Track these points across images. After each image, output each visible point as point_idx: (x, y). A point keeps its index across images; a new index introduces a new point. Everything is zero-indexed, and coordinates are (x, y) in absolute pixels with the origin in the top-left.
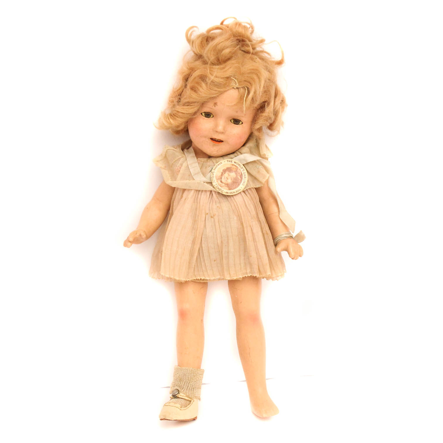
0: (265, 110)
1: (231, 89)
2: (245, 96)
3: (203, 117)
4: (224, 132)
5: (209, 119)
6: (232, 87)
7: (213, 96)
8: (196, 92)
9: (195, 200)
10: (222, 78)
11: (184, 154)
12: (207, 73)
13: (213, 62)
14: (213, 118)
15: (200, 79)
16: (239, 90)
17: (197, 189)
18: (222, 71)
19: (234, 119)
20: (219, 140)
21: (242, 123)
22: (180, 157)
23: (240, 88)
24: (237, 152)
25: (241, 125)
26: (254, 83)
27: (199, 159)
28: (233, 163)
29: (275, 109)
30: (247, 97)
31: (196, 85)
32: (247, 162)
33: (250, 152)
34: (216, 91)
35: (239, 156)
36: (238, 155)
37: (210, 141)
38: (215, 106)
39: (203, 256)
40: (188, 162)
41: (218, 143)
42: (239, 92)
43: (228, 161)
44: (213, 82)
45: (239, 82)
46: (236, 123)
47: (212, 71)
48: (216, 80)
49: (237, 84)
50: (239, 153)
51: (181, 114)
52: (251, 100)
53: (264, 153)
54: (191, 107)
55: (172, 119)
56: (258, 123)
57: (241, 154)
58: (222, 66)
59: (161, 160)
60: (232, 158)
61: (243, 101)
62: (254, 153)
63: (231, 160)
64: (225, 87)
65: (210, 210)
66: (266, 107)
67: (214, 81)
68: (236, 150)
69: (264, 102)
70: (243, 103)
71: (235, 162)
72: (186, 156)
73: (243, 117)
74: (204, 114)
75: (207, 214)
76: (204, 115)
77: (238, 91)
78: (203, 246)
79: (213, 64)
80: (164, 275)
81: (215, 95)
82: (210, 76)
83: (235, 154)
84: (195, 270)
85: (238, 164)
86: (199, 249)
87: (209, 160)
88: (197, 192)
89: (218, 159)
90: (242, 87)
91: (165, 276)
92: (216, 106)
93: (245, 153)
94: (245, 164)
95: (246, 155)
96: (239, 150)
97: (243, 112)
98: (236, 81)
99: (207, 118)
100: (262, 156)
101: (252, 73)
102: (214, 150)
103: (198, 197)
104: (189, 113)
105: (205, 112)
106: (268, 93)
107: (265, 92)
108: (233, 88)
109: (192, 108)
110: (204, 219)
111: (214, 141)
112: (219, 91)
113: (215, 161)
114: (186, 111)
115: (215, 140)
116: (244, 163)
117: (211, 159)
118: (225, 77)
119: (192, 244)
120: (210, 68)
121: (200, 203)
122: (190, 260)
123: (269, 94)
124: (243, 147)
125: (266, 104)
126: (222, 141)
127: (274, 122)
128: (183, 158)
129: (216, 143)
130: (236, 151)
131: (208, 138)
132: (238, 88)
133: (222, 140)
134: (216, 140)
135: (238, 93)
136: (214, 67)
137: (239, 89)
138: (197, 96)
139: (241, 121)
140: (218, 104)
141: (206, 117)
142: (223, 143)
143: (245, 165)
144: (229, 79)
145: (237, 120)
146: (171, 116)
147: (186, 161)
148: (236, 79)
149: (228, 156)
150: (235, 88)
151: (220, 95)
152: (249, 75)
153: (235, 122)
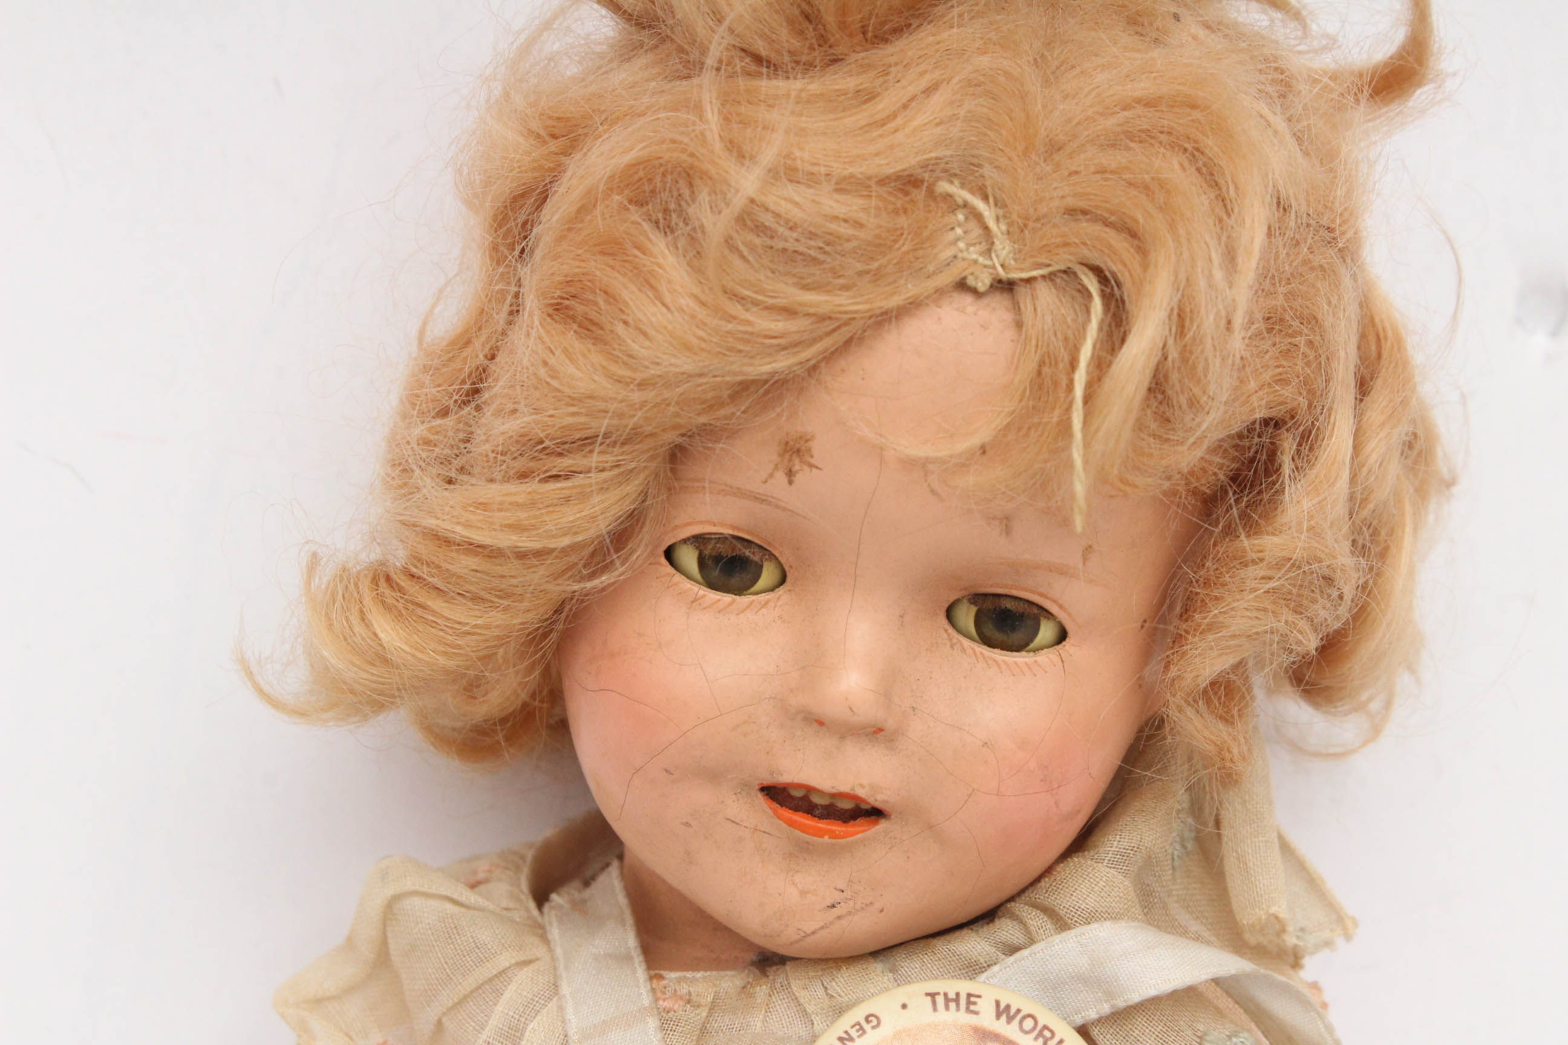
0: (1274, 503)
1: (940, 293)
2: (1086, 354)
3: (687, 584)
4: (890, 724)
5: (744, 600)
6: (948, 278)
7: (763, 367)
8: (597, 340)
10: (844, 186)
11: (544, 939)
12: (703, 138)
13: (761, 47)
14: (781, 591)
15: (635, 214)
16: (1016, 308)
18: (850, 121)
19: (978, 598)
20: (846, 805)
21: (1062, 636)
22: (505, 960)
23: (1029, 281)
24: (1020, 908)
25: (1047, 658)
26: (1172, 226)
27: (673, 975)
28: (986, 1018)
29: (1364, 501)
30: (1101, 366)
31: (599, 269)
32: (1121, 1003)
33: (1137, 910)
34: (789, 312)
35: (1035, 948)
36: (1032, 941)
37: (762, 811)
38: (790, 474)
40: (570, 1014)
41: (837, 827)
42: (1019, 325)
43: (940, 1000)
44: (760, 229)
45: (1017, 231)
46: (998, 636)
47: (744, 123)
48: (783, 207)
49: (1003, 248)
50: (1036, 920)
51: (471, 562)
52: (1146, 403)
53: (1273, 910)
54: (552, 486)
55: (387, 608)
56: (1210, 628)
57: (1062, 924)
58: (843, 80)
59: (349, 990)
60: (974, 969)
61: (1068, 409)
62: (1184, 918)
63: (964, 987)
64: (877, 276)
66: (1287, 468)
67: (768, 220)
68: (1010, 889)
69: (1266, 422)
70: (1065, 428)
71: (1002, 1011)
72: (559, 951)
73: (1062, 571)
74: (689, 558)
76: (698, 576)
77: (1009, 317)
79: (758, 59)
81: (782, 363)
82: (729, 165)
83: (1005, 929)
85: (1028, 1024)
87: (762, 991)
89: (843, 982)
90: (1050, 277)
92: (803, 476)
93: (1090, 917)
94: (1099, 1020)
95: (1101, 932)
96: (1039, 895)
97: (1066, 522)
98: (987, 212)
99: (727, 598)
100: (1247, 936)
101: (1145, 137)
102: (803, 893)
104: (540, 554)
105: (699, 540)
106: (1301, 340)
107: (1274, 323)
108: (962, 286)
109: (567, 499)
111: (796, 809)
112: (823, 318)
113: (821, 992)
114: (517, 528)
115: (805, 798)
116: (1093, 1015)
117: (778, 976)
118: (883, 181)
120: (727, 99)
123: (1310, 343)
124: (1076, 860)
125: (1288, 444)
126: (876, 813)
127: (1361, 615)
128: (525, 973)
129: (820, 833)
130: (1012, 899)
131: (745, 785)
132: (1005, 287)
133: (876, 799)
134: (816, 799)
135: (1011, 334)
136: (768, 86)
137: (1022, 292)
138: (609, 375)
139: (1049, 615)
140: (819, 449)
141: (713, 586)
142: (883, 825)
143: (1095, 1032)
144: (919, 195)
145: (1009, 605)
146: (382, 583)
147: (552, 1005)
148: (985, 198)
149: (942, 946)
150: (981, 287)
151: (831, 357)
152: (1113, 159)
153: (990, 630)
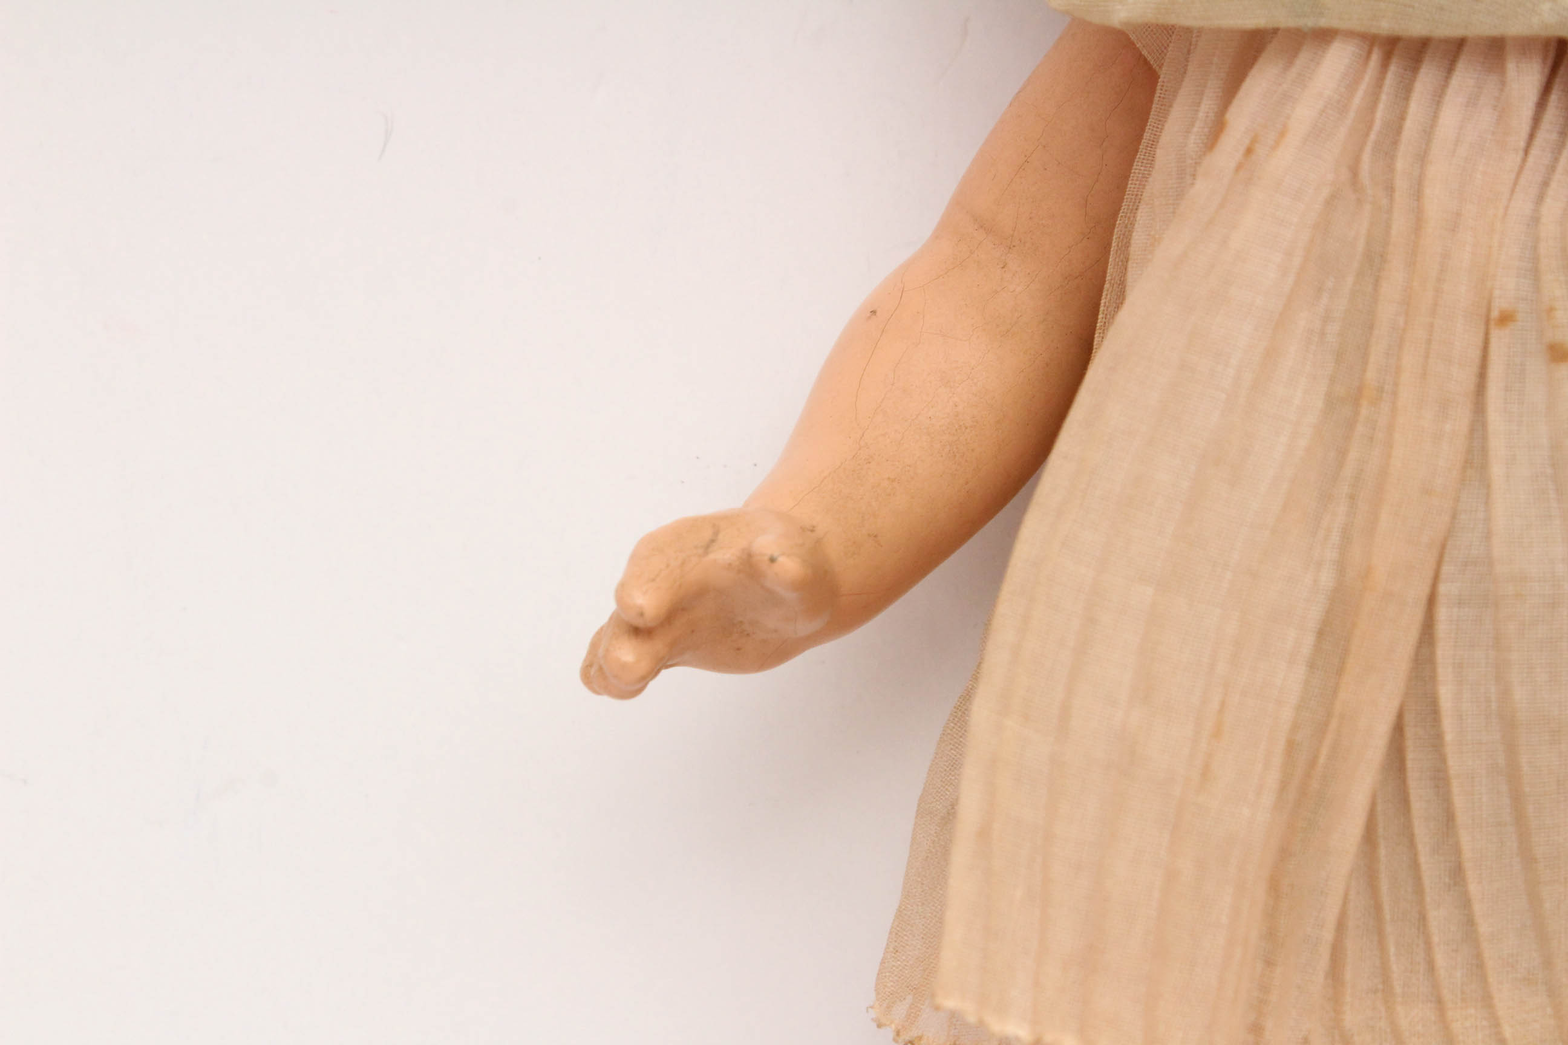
9: (1358, 159)
17: (1386, 26)
39: (1449, 818)
65: (1535, 273)
75: (1506, 319)
78: (1446, 693)
80: (972, 1019)
84: (1348, 975)
86: (1399, 729)
88: (1393, 68)
91: (981, 1023)
103: (1395, 127)
110: (1463, 378)
119: (1312, 666)
121: (1418, 194)
122: (1284, 853)
